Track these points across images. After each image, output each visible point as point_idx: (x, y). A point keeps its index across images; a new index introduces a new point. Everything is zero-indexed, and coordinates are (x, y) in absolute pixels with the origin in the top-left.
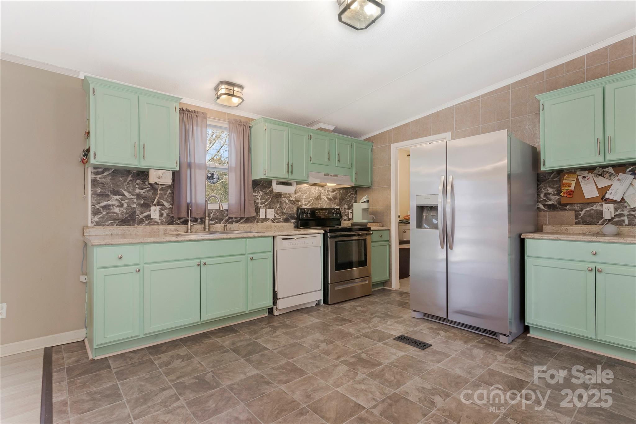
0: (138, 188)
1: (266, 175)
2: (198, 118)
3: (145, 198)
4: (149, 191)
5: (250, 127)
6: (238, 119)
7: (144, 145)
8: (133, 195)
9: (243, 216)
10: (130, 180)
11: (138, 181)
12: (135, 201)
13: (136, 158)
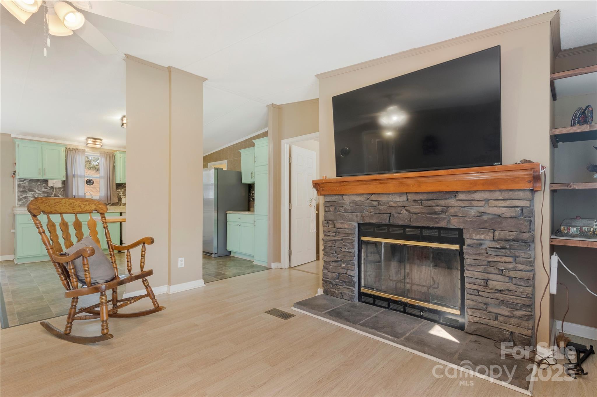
0: (44, 188)
1: (121, 181)
2: (80, 152)
3: (48, 193)
4: (50, 189)
5: (114, 155)
6: (106, 151)
7: (45, 169)
8: (41, 192)
9: (109, 202)
10: (39, 184)
11: (44, 185)
12: (42, 194)
13: (40, 175)
